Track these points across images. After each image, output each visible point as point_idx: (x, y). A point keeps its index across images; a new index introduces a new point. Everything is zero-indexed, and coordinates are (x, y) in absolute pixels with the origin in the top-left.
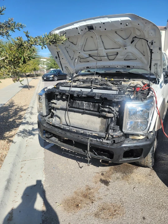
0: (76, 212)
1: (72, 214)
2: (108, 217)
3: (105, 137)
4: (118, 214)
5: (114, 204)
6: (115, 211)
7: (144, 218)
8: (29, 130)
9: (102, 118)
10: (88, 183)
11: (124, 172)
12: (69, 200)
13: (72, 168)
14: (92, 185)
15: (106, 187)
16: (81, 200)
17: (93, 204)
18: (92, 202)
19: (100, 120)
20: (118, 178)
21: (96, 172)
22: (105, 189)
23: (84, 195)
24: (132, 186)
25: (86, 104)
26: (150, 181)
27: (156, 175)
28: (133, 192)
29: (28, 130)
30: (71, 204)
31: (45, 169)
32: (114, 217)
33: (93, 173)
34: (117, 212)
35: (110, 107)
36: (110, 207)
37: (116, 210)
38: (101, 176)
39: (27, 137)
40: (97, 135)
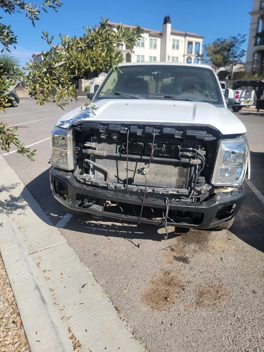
0: (170, 307)
1: (166, 312)
2: (215, 302)
3: (187, 194)
4: (224, 295)
5: (211, 285)
6: (217, 292)
7: (254, 292)
8: (6, 200)
9: (180, 167)
10: (160, 265)
11: (198, 242)
12: (149, 294)
13: (124, 250)
14: (167, 267)
15: (187, 265)
16: (167, 290)
17: (185, 290)
18: (183, 289)
19: (178, 170)
20: (195, 251)
21: (162, 248)
22: (188, 268)
23: (166, 282)
24: (218, 256)
25: (155, 147)
26: (234, 247)
27: (236, 237)
28: (223, 264)
29: (4, 202)
30: (155, 298)
31: (81, 260)
32: (221, 300)
33: (157, 250)
34: (220, 293)
35: (195, 150)
36: (209, 289)
37: (217, 290)
38: (173, 253)
39: (11, 213)
40: (176, 193)
